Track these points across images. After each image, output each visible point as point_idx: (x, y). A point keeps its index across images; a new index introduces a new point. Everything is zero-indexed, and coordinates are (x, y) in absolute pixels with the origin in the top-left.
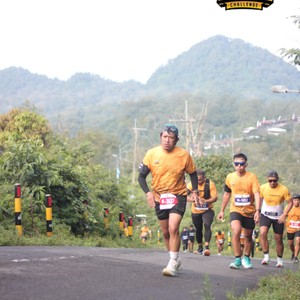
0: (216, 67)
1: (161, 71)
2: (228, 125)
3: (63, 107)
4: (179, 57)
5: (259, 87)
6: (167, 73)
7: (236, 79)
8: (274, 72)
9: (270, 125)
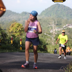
0: (57, 11)
1: (43, 11)
2: (59, 25)
3: (20, 20)
4: (48, 8)
5: (67, 16)
6: (45, 12)
7: (61, 14)
8: (71, 12)
9: (70, 25)
